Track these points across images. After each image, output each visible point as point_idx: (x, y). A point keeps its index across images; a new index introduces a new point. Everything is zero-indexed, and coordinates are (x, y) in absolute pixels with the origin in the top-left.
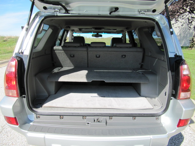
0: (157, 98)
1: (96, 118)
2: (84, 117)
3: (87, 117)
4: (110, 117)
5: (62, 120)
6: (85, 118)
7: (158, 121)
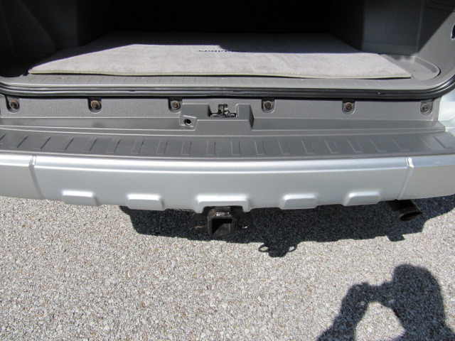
0: (414, 57)
1: (214, 104)
2: (172, 102)
3: (185, 102)
4: (265, 103)
5: (97, 115)
6: (178, 107)
7: (428, 118)
